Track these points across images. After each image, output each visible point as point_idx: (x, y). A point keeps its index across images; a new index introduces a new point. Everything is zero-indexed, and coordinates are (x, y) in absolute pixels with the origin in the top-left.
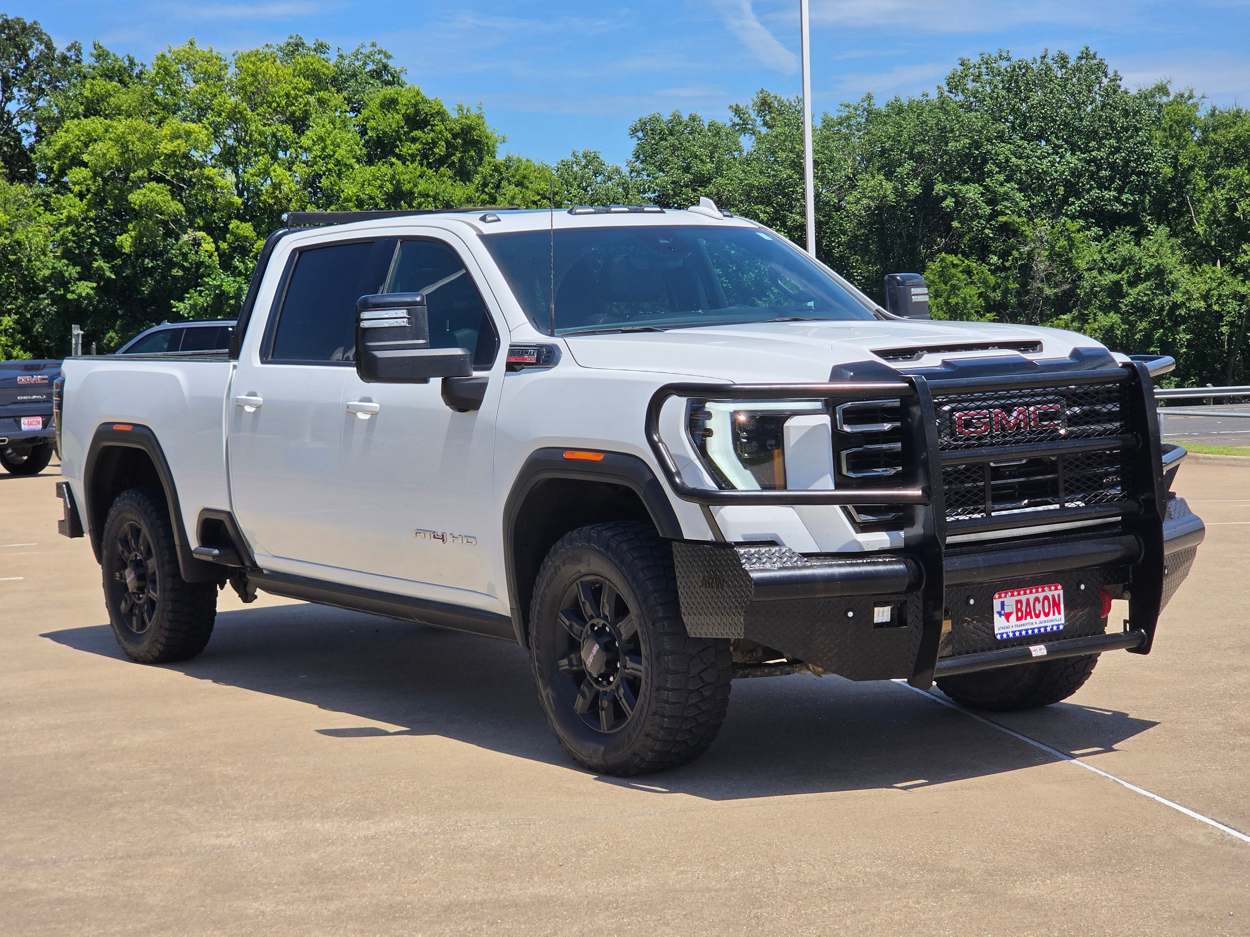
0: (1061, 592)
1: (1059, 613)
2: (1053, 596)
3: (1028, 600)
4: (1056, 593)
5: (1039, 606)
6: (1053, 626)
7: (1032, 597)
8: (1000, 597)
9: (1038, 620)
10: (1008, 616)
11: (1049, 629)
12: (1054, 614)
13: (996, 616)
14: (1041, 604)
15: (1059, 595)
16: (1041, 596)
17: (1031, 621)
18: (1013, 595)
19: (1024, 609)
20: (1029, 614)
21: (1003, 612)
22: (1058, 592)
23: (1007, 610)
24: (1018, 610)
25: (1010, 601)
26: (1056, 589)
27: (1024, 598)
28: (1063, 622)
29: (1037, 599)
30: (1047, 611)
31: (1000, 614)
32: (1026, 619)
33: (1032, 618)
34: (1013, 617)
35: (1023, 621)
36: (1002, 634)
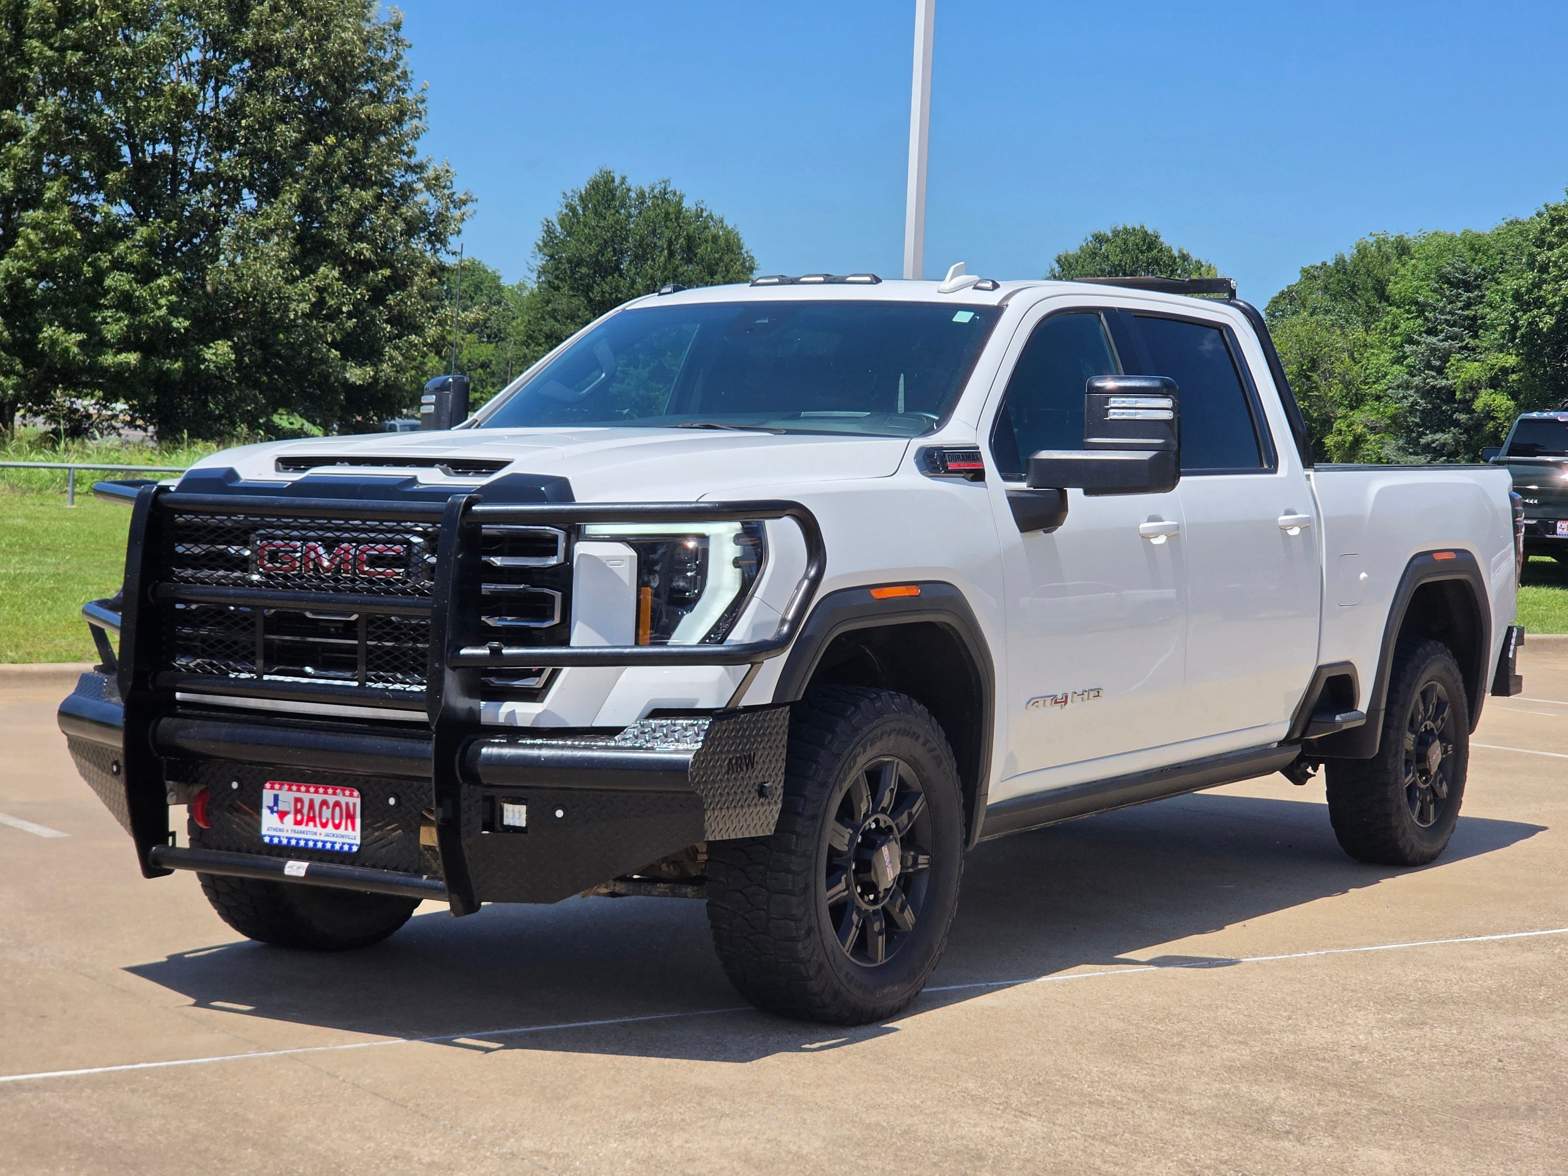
0: (358, 801)
1: (354, 828)
2: (347, 804)
3: (312, 802)
4: (351, 800)
5: (327, 813)
6: (343, 844)
7: (318, 799)
8: (272, 788)
9: (324, 831)
10: (282, 815)
11: (337, 847)
12: (346, 829)
13: (265, 812)
14: (330, 810)
15: (354, 805)
16: (331, 799)
17: (315, 830)
18: (290, 789)
19: (305, 811)
20: (311, 819)
21: (275, 809)
22: (354, 800)
23: (282, 807)
24: (297, 811)
25: (287, 796)
26: (351, 795)
27: (306, 797)
28: (358, 842)
29: (324, 803)
30: (337, 822)
31: (271, 809)
32: (307, 825)
33: (315, 826)
34: (289, 819)
35: (302, 828)
36: (272, 837)
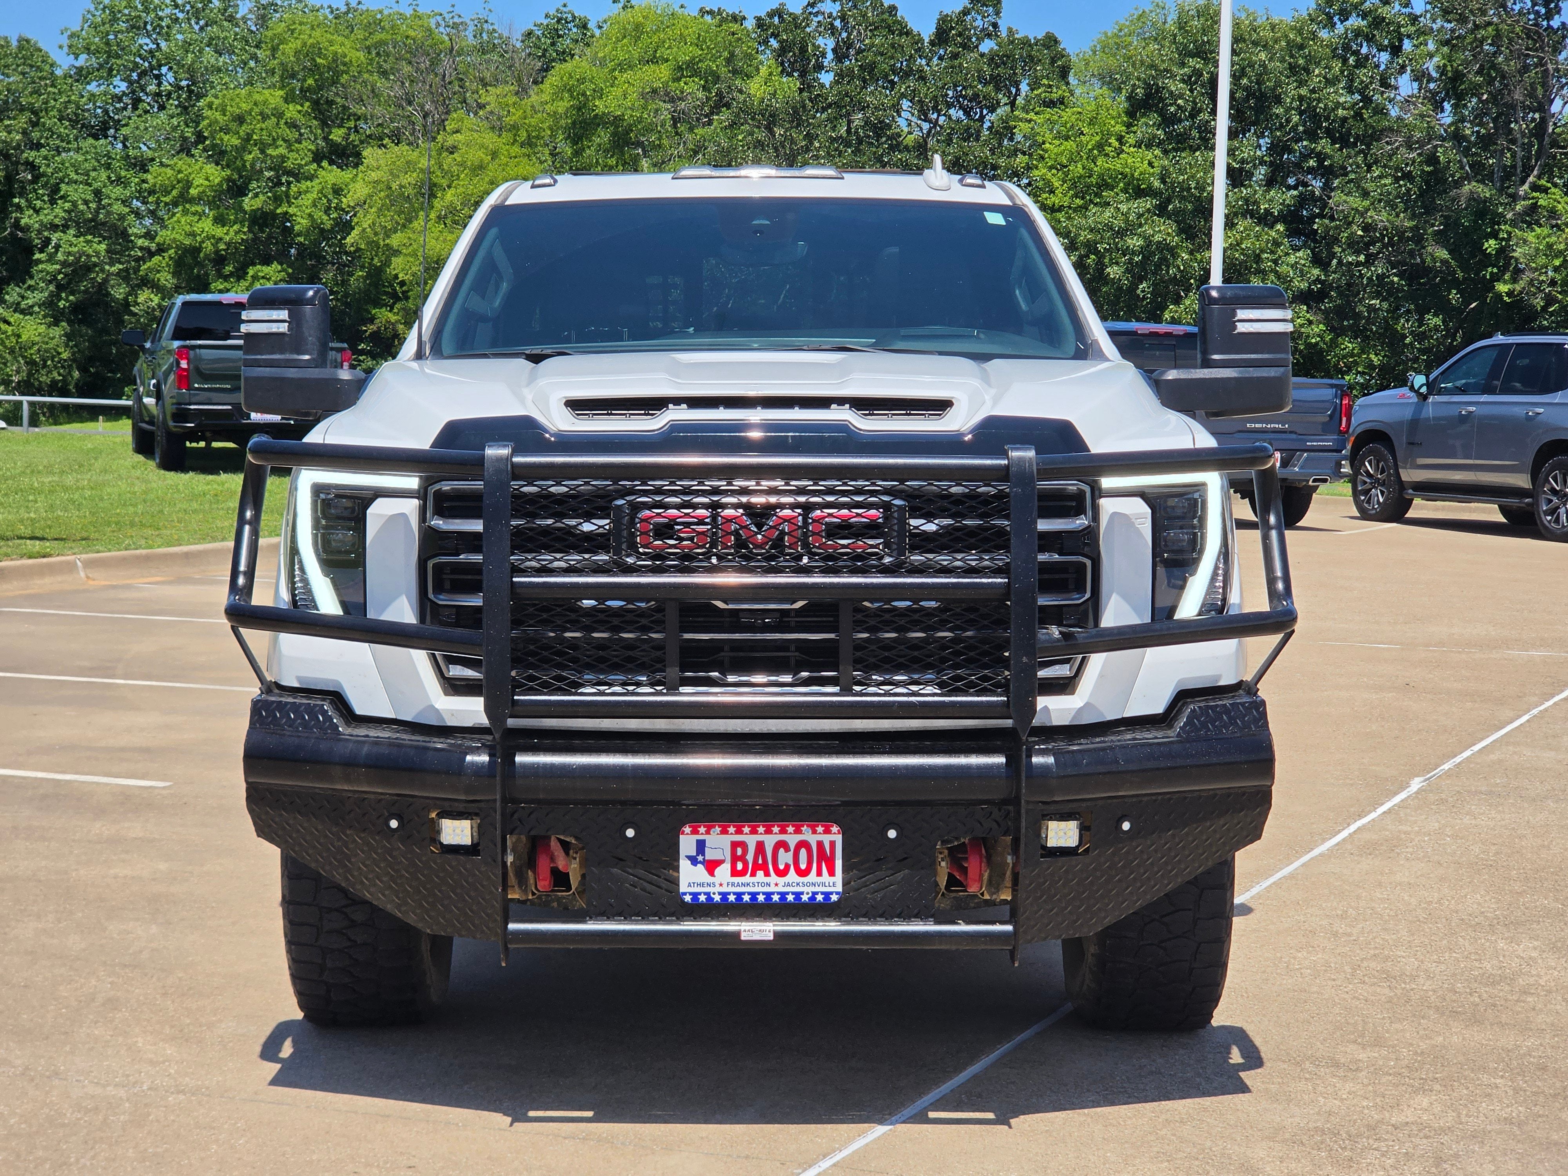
0: (839, 839)
1: (832, 873)
2: (820, 844)
3: (760, 846)
4: (826, 839)
5: (785, 858)
6: (814, 894)
7: (770, 840)
8: (695, 832)
9: (781, 880)
10: (711, 866)
11: (805, 898)
12: (819, 874)
13: (684, 865)
14: (791, 853)
15: (833, 844)
16: (792, 840)
17: (767, 880)
18: (724, 832)
19: (750, 857)
20: (761, 867)
21: (700, 858)
22: (831, 838)
23: (710, 855)
24: (735, 859)
26: (827, 831)
27: (751, 841)
28: (839, 888)
29: (782, 845)
30: (803, 866)
31: (694, 861)
32: (753, 874)
33: (767, 874)
34: (724, 871)
35: (747, 879)
36: (695, 895)
